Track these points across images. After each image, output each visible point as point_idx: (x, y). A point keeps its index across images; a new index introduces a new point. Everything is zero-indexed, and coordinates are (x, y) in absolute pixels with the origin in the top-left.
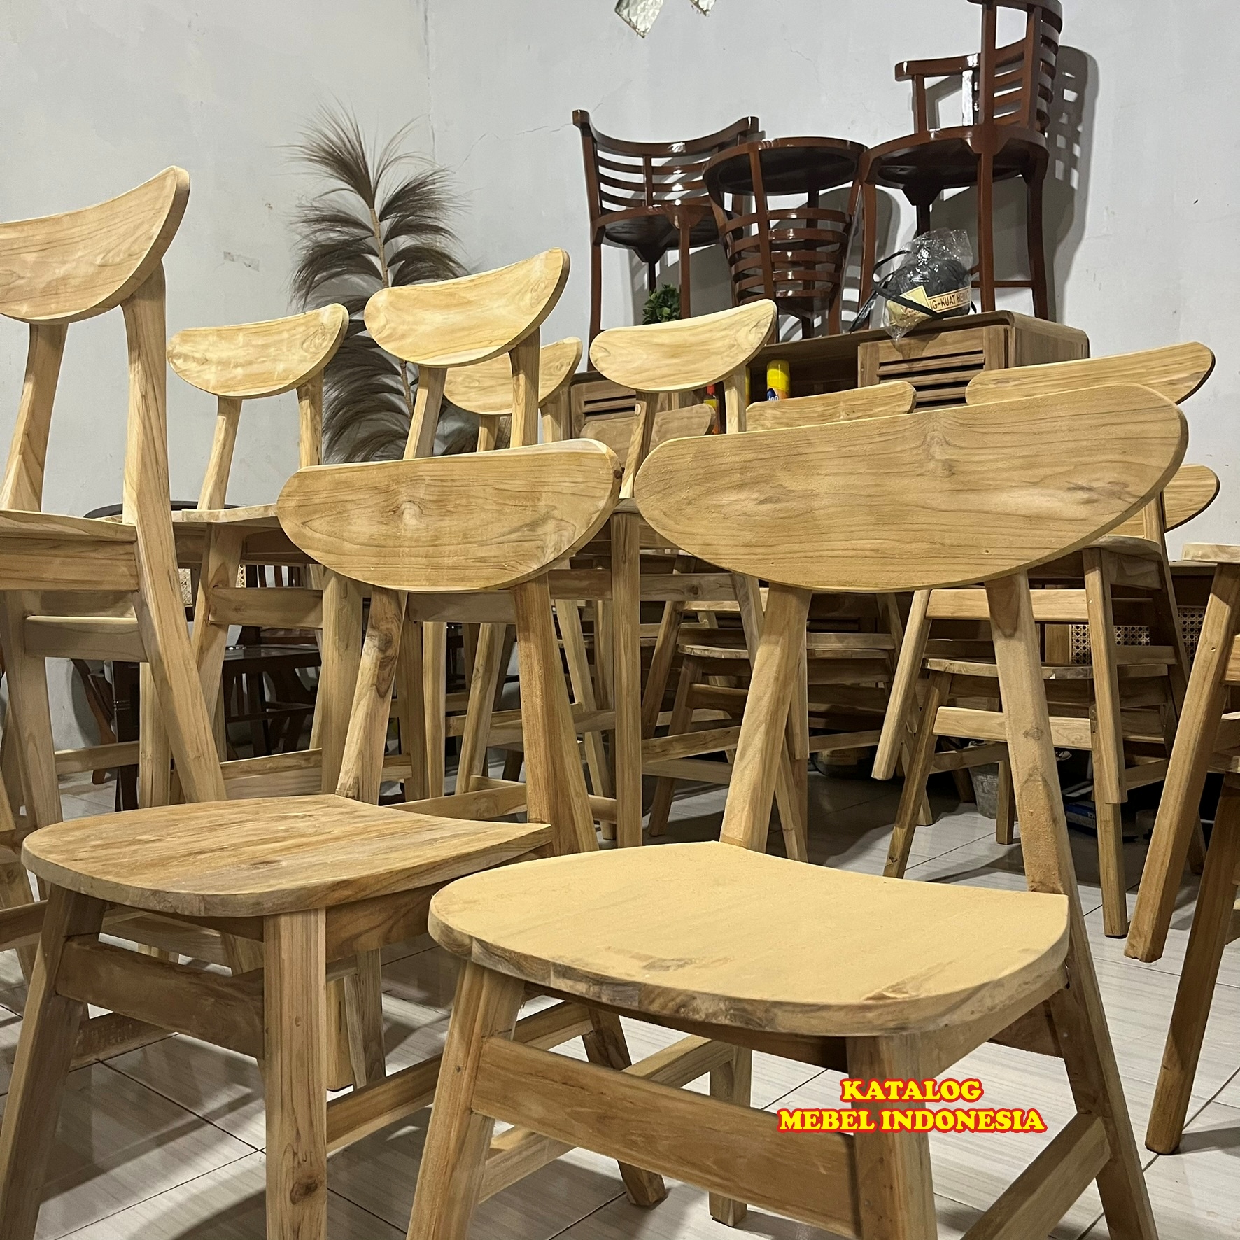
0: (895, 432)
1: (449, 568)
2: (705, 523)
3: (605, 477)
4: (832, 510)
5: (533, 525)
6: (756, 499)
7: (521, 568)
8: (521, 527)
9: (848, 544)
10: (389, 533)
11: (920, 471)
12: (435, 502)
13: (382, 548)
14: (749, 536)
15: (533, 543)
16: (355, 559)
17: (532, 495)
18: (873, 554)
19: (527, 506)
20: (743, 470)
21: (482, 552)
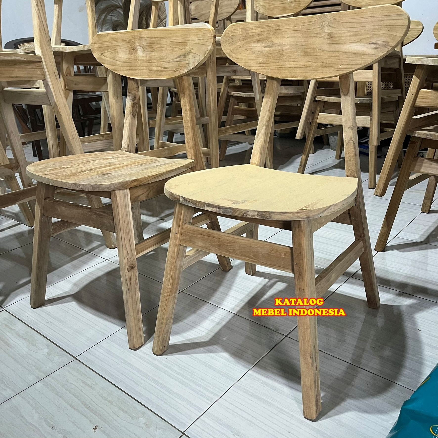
0: (312, 22)
1: (155, 71)
2: (245, 55)
3: (211, 37)
4: (289, 50)
5: (185, 55)
6: (263, 46)
7: (181, 71)
8: (181, 56)
9: (295, 63)
10: (133, 58)
11: (320, 36)
12: (149, 46)
13: (130, 63)
14: (261, 60)
15: (185, 62)
16: (121, 67)
17: (184, 44)
18: (303, 66)
19: (182, 48)
20: (259, 35)
21: (167, 65)
